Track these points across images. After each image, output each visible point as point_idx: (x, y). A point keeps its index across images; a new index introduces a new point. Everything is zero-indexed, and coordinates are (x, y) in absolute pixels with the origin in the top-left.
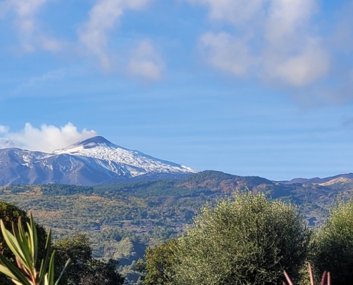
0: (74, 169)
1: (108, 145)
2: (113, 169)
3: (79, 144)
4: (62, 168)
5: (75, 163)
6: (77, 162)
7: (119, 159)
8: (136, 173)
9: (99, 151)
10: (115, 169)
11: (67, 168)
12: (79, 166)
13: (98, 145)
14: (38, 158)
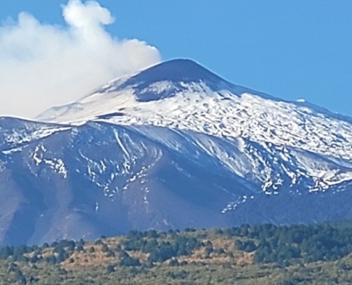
0: (135, 169)
1: (214, 89)
2: (255, 164)
3: (122, 87)
4: (95, 167)
5: (135, 152)
6: (141, 148)
7: (258, 131)
8: (331, 174)
9: (190, 108)
10: (261, 167)
11: (111, 169)
12: (147, 158)
13: (182, 89)
14: (13, 138)
